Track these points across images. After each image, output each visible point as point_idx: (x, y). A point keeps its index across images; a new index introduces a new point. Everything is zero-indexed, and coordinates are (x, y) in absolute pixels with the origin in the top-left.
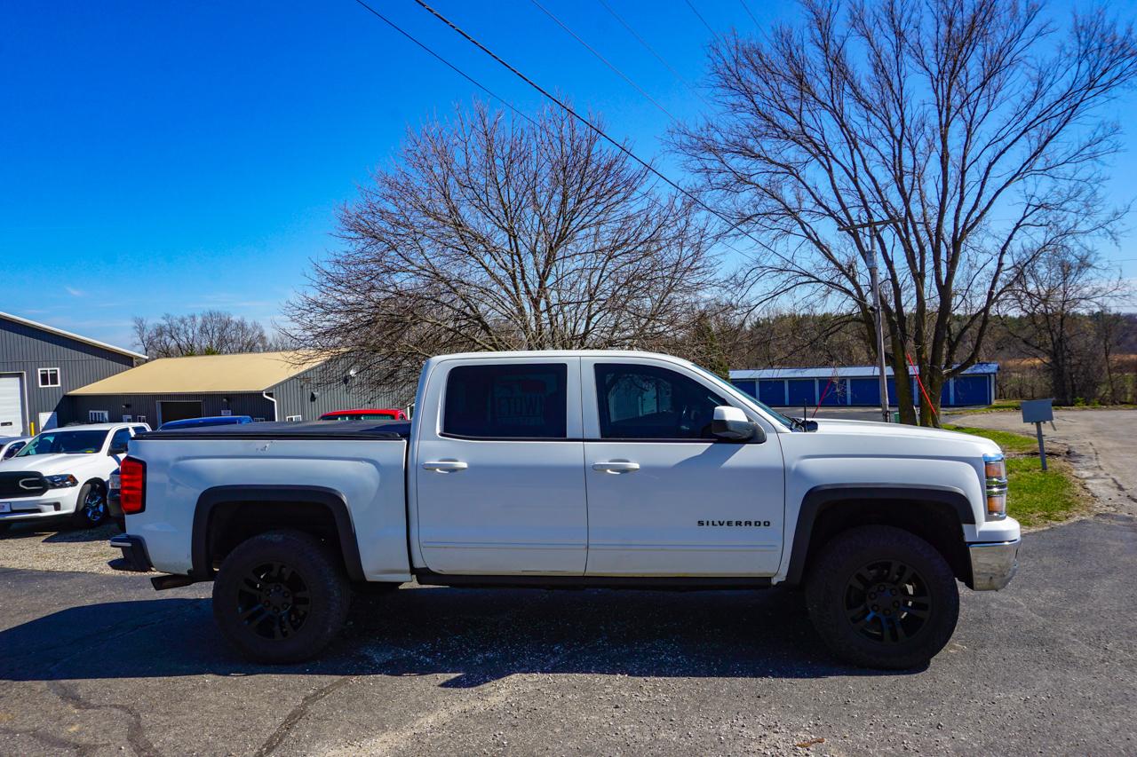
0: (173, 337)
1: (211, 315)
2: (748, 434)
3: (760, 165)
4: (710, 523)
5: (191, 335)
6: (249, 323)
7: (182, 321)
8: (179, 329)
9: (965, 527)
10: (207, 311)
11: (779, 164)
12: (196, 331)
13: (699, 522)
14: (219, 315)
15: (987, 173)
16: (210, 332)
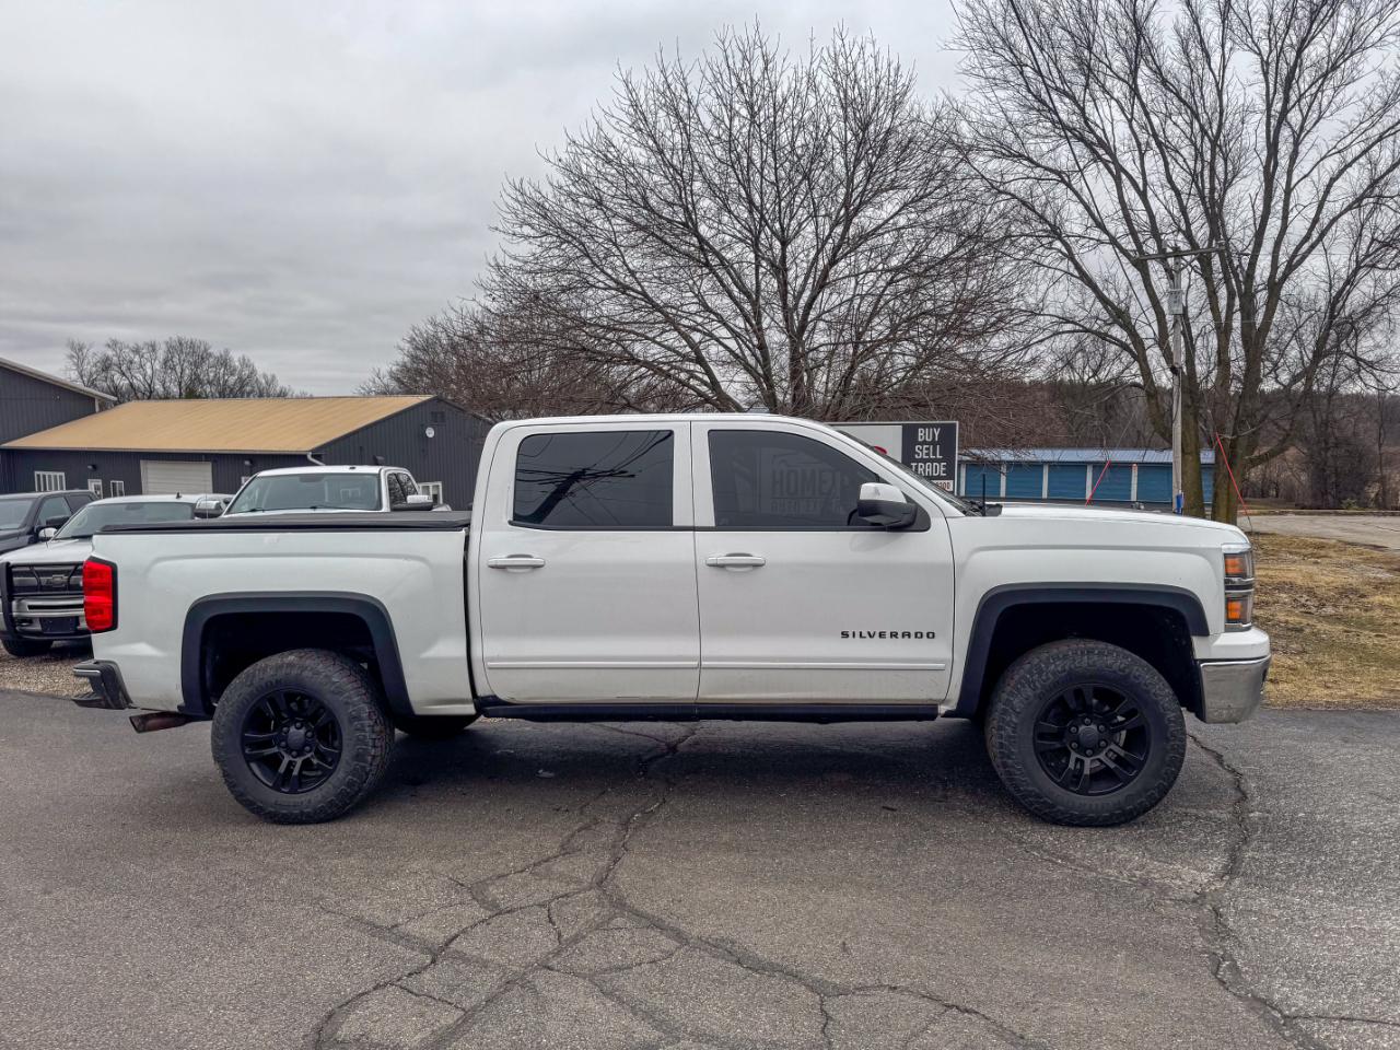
0: (124, 374)
1: (180, 344)
2: (905, 519)
3: (1021, 168)
4: (857, 634)
5: (149, 372)
6: (236, 357)
7: (137, 351)
8: (131, 362)
9: (1196, 641)
10: (175, 338)
11: (1046, 169)
12: (157, 366)
13: (843, 633)
14: (192, 345)
15: (1327, 192)
16: (178, 369)
